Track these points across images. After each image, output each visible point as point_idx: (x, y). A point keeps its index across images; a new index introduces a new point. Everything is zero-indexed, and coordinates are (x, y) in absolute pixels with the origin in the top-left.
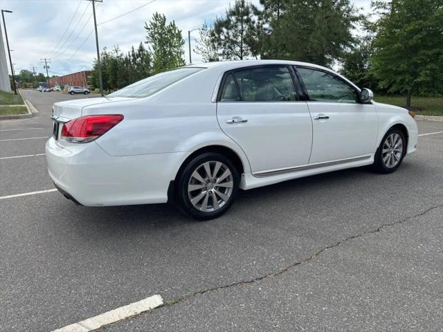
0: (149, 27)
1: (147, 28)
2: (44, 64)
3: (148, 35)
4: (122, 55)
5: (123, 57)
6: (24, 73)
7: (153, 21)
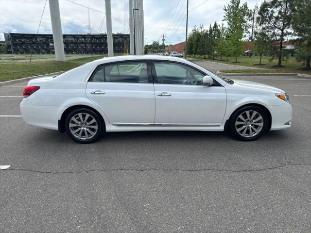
0: (227, 9)
1: (226, 10)
2: (162, 38)
3: (225, 15)
4: (204, 30)
5: (205, 32)
6: (155, 43)
7: (231, 4)
